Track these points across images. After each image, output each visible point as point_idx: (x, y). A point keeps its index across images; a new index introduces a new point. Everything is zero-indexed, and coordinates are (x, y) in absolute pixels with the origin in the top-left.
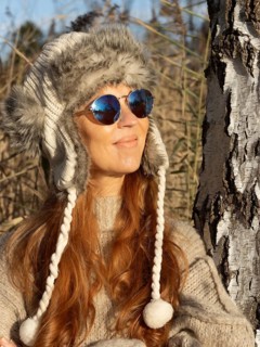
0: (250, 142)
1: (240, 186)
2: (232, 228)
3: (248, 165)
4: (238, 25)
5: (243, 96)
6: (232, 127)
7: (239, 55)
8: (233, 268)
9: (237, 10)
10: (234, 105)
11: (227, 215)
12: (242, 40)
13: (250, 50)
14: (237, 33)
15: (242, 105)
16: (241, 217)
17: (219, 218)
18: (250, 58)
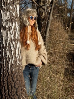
0: (5, 20)
1: (4, 26)
2: (3, 31)
3: (5, 23)
4: (3, 5)
5: (3, 14)
6: (2, 18)
7: (3, 9)
8: (3, 36)
9: (2, 3)
10: (2, 15)
11: (2, 29)
12: (3, 7)
13: (4, 9)
14: (3, 6)
15: (3, 16)
16: (4, 30)
17: (1, 30)
18: (4, 10)
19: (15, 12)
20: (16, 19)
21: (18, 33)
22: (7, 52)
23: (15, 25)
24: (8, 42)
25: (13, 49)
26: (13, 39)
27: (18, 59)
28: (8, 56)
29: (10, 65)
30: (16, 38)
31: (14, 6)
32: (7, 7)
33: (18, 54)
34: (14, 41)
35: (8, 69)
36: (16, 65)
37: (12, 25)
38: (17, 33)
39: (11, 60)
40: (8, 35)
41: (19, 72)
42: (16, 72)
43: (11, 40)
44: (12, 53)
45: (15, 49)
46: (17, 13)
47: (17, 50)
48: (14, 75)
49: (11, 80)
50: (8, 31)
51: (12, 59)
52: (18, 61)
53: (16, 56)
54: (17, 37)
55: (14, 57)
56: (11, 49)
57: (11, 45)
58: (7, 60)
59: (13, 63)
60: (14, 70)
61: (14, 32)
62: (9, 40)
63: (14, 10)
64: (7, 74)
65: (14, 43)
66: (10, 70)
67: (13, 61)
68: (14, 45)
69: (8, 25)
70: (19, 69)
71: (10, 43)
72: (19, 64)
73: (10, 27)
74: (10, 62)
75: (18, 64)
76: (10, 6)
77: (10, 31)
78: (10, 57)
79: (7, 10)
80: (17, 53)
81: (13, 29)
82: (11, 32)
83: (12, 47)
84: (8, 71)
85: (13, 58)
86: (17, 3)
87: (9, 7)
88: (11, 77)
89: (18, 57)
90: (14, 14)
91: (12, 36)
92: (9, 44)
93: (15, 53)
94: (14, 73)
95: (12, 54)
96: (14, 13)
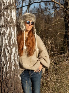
19: (10, 17)
20: (11, 24)
21: (14, 38)
22: (2, 58)
23: (11, 30)
24: (3, 47)
25: (7, 55)
26: (8, 44)
27: (13, 64)
28: (3, 62)
29: (4, 71)
30: (11, 43)
31: (9, 12)
32: (1, 12)
33: (14, 60)
34: (9, 47)
35: (3, 75)
36: (11, 70)
37: (7, 31)
38: (12, 38)
39: (5, 66)
40: (3, 41)
41: (14, 78)
42: (10, 78)
43: (6, 46)
44: (7, 58)
45: (10, 54)
46: (12, 18)
47: (12, 55)
48: (8, 81)
49: (5, 86)
50: (3, 37)
51: (7, 65)
52: (13, 67)
53: (12, 61)
54: (13, 42)
55: (9, 63)
56: (6, 55)
57: (6, 51)
58: (2, 65)
59: (7, 69)
60: (8, 75)
61: (8, 37)
62: (3, 45)
63: (8, 15)
64: (2, 80)
65: (9, 49)
66: (5, 76)
67: (7, 67)
68: (9, 50)
69: (3, 31)
70: (14, 75)
71: (5, 48)
72: (15, 70)
73: (5, 33)
74: (5, 68)
75: (13, 70)
76: (4, 11)
77: (4, 36)
78: (5, 63)
79: (2, 16)
80: (12, 58)
81: (7, 35)
82: (6, 37)
83: (7, 53)
84: (2, 77)
85: (7, 63)
86: (12, 8)
87: (3, 13)
88: (5, 83)
89: (14, 63)
90: (9, 20)
91: (7, 41)
92: (4, 50)
93: (10, 59)
94: (8, 79)
95: (7, 60)
96: (8, 18)
